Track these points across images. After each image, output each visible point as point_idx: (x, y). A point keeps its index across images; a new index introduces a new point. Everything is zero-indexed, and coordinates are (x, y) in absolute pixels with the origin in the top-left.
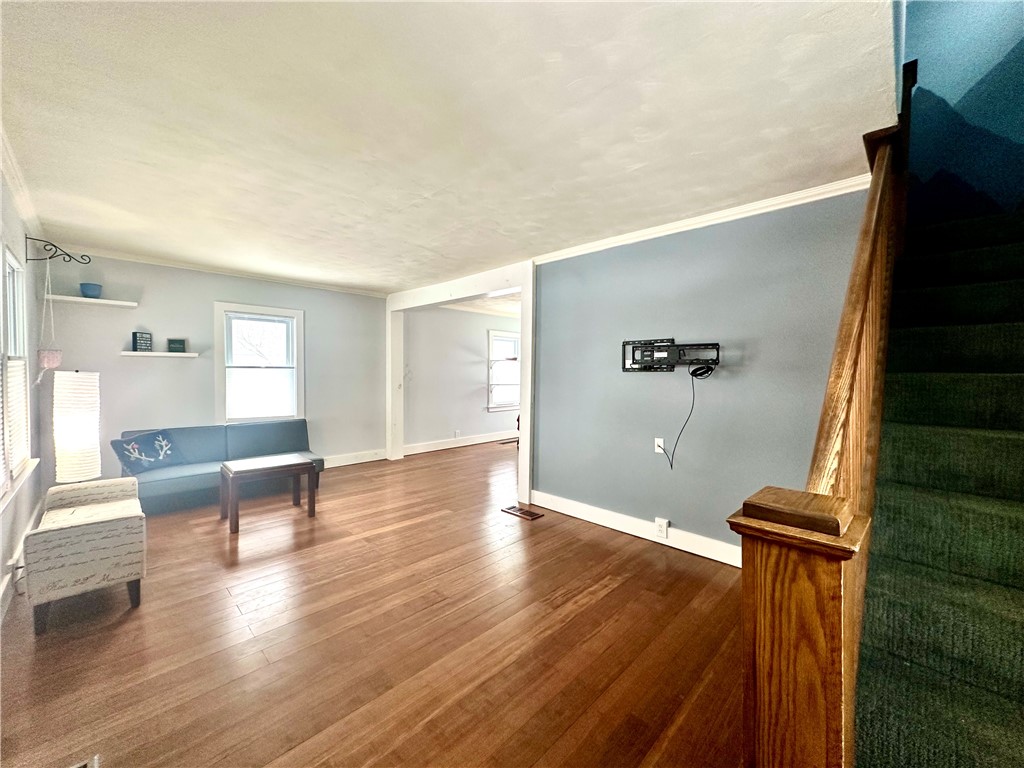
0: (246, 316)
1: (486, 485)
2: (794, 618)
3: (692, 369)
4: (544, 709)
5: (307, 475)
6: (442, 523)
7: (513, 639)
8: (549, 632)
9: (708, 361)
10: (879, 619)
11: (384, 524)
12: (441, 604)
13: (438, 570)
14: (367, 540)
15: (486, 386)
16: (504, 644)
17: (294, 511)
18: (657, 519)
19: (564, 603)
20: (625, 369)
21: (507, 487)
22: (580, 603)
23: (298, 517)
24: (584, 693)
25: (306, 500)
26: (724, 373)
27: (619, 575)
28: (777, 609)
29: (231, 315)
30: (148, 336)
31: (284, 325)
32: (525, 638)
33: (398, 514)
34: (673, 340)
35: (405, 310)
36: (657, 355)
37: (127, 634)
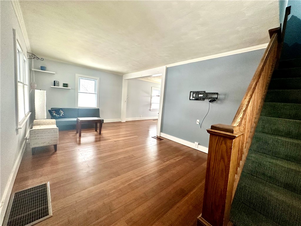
0: (84, 78)
1: (148, 131)
2: (220, 154)
3: (209, 100)
4: (159, 184)
5: (99, 124)
6: (135, 139)
7: (151, 168)
8: (162, 167)
9: (214, 98)
10: (250, 166)
11: (119, 138)
12: (134, 158)
13: (133, 150)
14: (115, 141)
15: (150, 103)
16: (150, 169)
17: (95, 133)
18: (195, 142)
19: (167, 161)
20: (190, 99)
21: (154, 131)
22: (171, 161)
23: (96, 134)
24: (169, 182)
25: (99, 130)
26: (219, 102)
27: (183, 156)
28: (216, 152)
29: (80, 78)
30: (58, 82)
31: (94, 82)
32: (156, 168)
33: (123, 136)
34: (205, 91)
35: (128, 79)
36: (200, 95)
37: (54, 158)
